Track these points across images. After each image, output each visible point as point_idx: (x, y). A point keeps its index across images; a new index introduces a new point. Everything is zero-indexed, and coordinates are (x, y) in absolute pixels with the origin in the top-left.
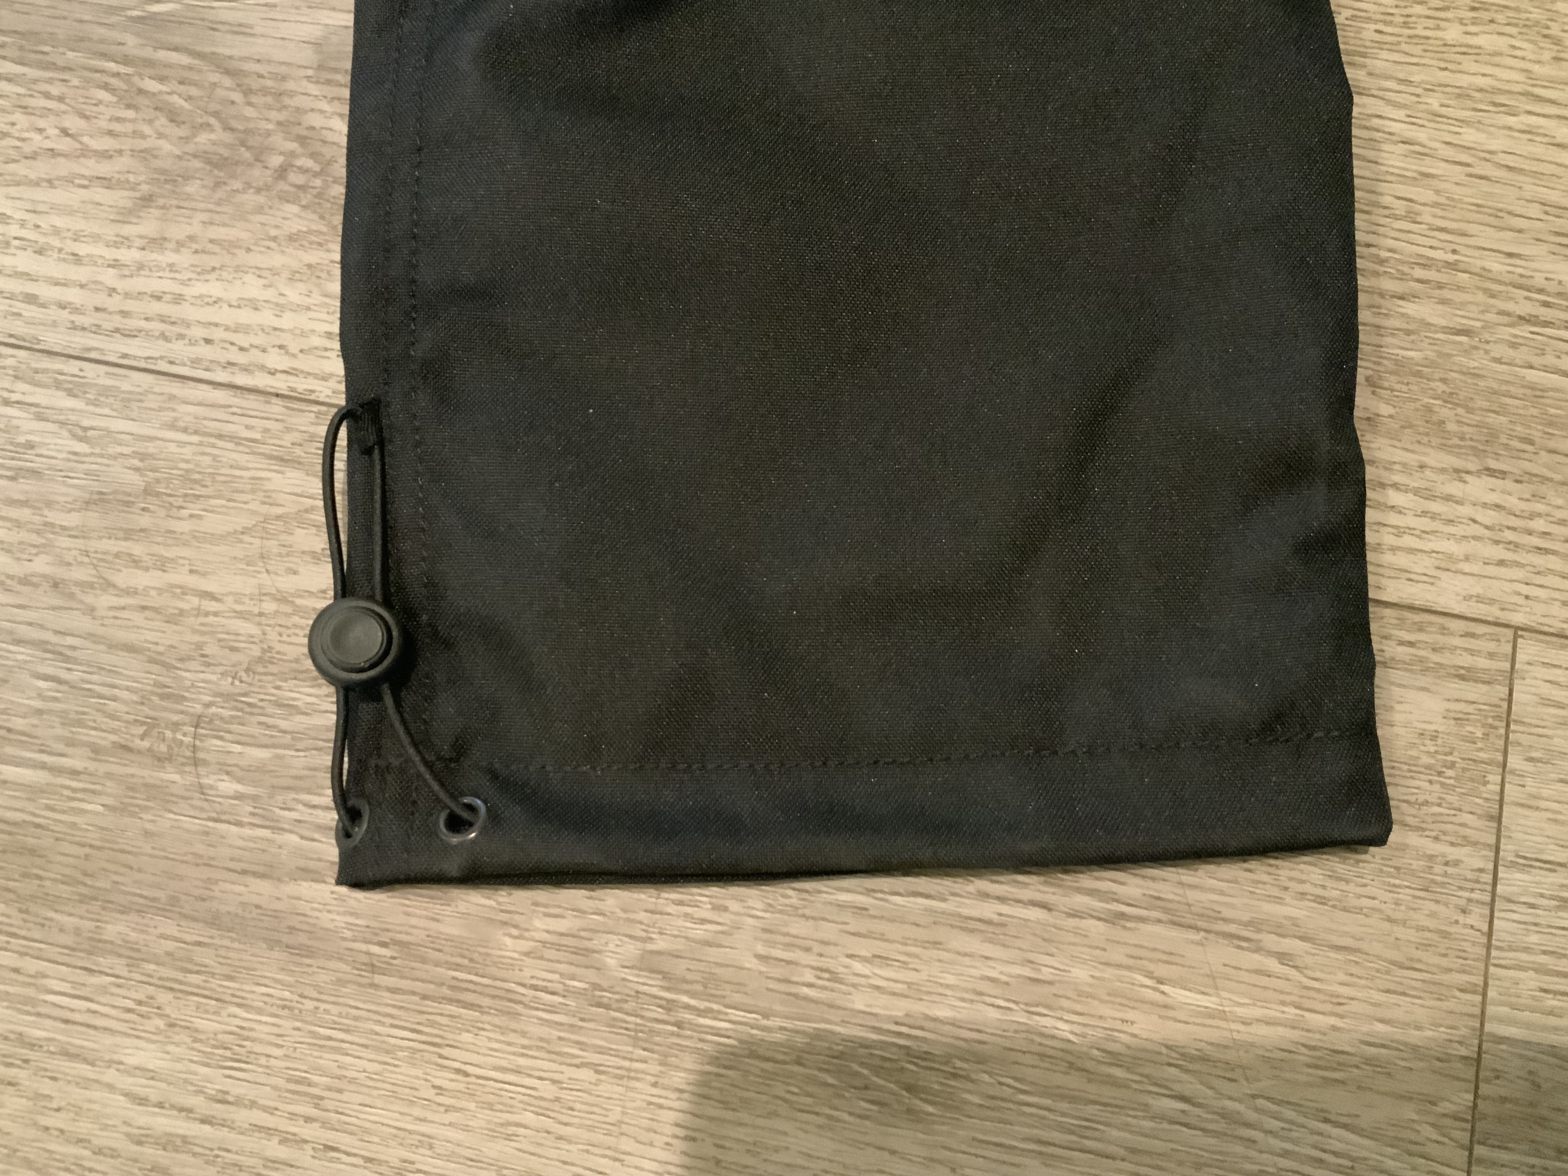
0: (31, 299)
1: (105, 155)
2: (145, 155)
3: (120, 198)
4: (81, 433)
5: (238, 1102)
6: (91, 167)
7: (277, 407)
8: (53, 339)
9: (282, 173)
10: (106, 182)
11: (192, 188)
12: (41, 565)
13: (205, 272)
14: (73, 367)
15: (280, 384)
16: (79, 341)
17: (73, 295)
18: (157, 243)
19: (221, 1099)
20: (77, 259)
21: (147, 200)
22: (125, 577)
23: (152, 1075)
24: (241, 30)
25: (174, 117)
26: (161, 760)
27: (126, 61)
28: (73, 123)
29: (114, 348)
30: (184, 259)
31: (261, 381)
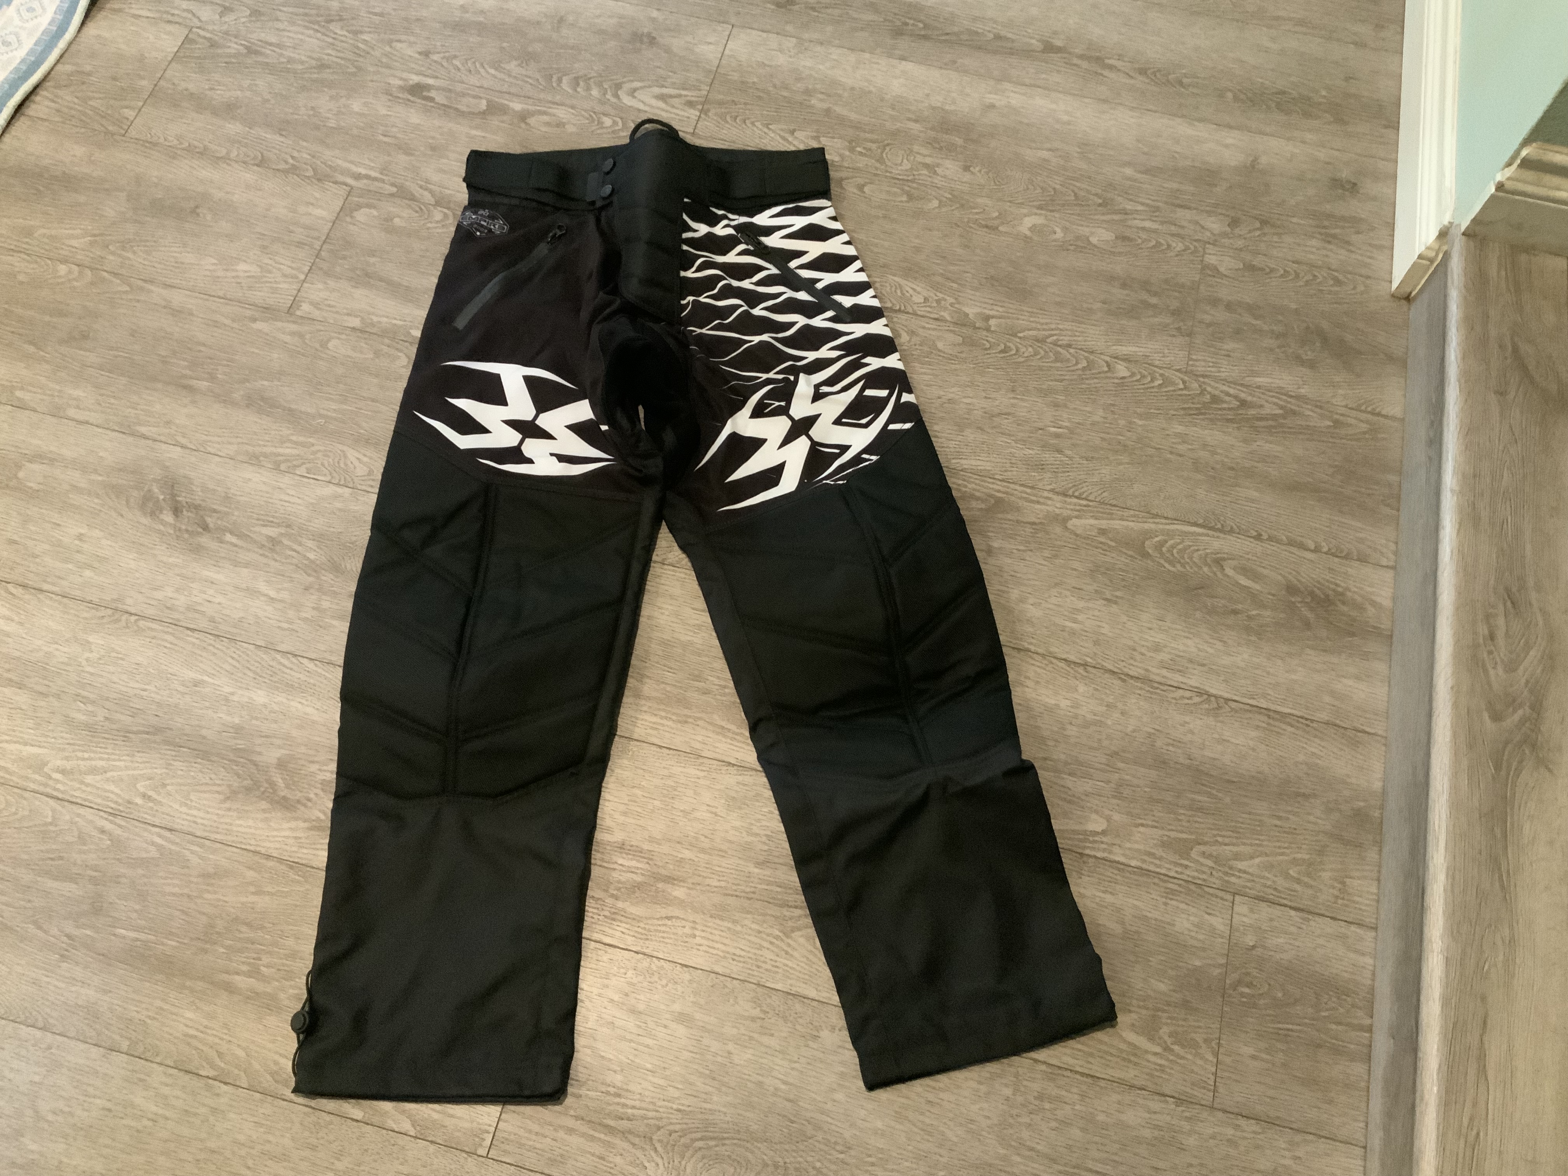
0: (195, 822)
1: (219, 785)
2: (229, 786)
3: (221, 797)
4: (201, 858)
5: (210, 1028)
6: (216, 788)
7: (251, 854)
8: (198, 834)
9: (263, 793)
10: (218, 792)
11: (240, 796)
12: (186, 891)
13: (239, 818)
14: (202, 841)
15: (252, 848)
16: (205, 834)
17: (205, 822)
18: (229, 809)
19: (206, 1027)
20: (208, 813)
21: (228, 798)
22: (207, 896)
23: (191, 1020)
24: (260, 753)
25: (239, 776)
26: (206, 942)
27: (230, 760)
28: (213, 776)
29: (213, 836)
30: (235, 814)
31: (248, 847)
